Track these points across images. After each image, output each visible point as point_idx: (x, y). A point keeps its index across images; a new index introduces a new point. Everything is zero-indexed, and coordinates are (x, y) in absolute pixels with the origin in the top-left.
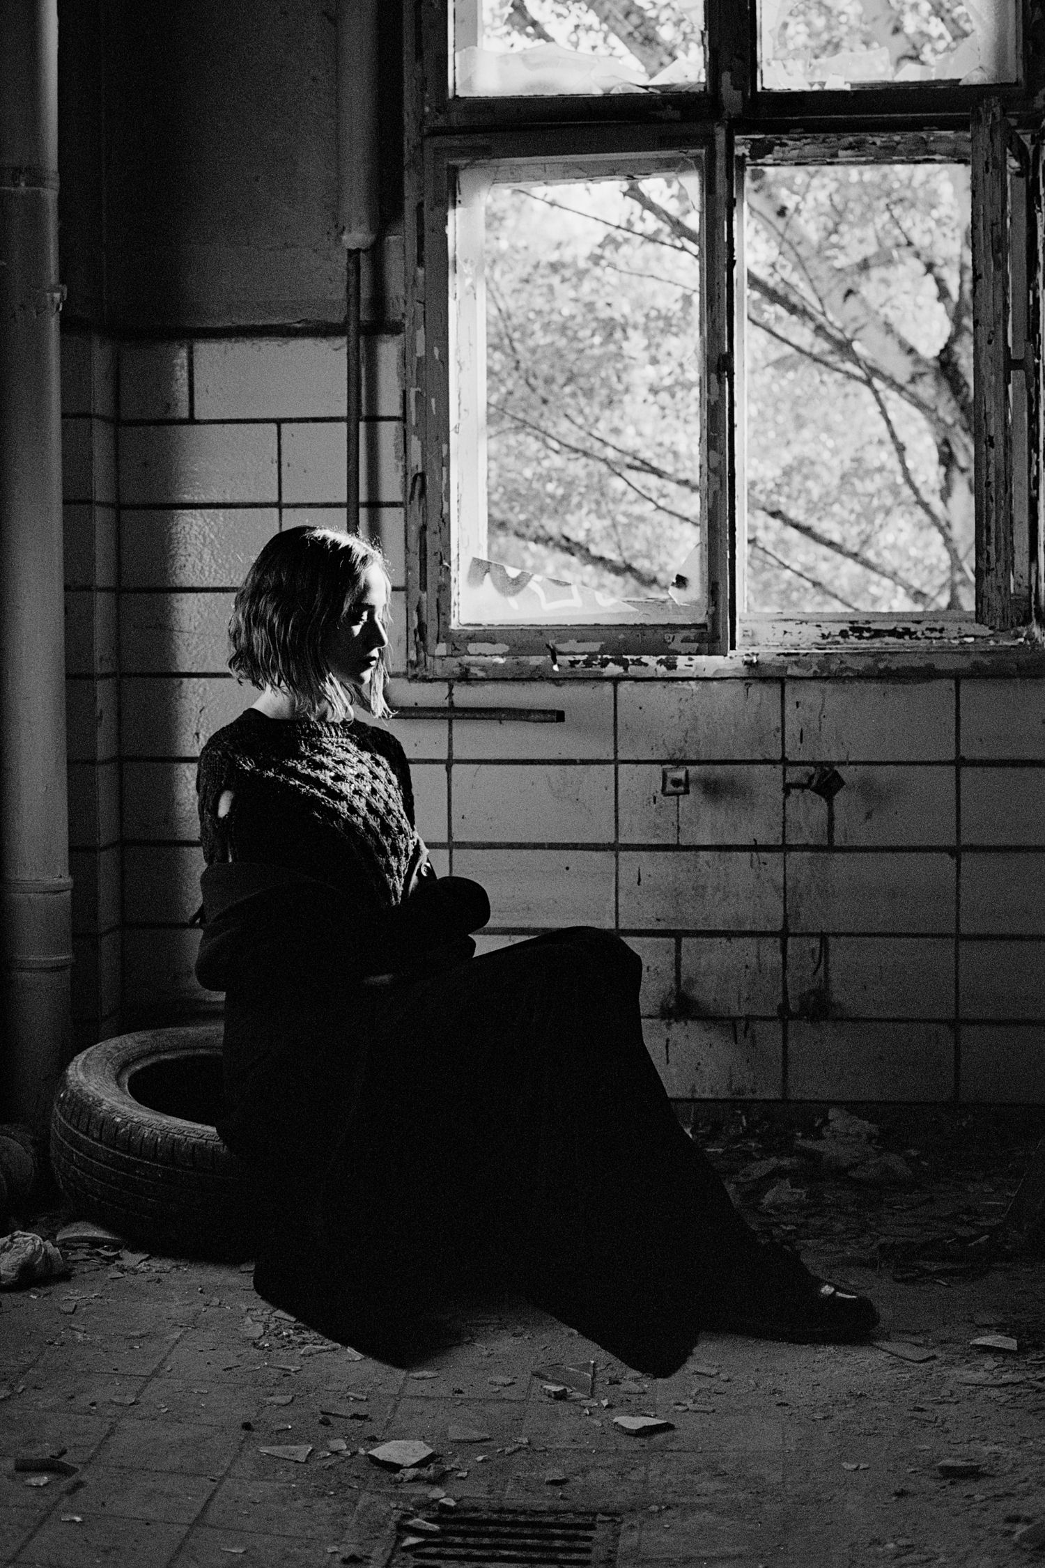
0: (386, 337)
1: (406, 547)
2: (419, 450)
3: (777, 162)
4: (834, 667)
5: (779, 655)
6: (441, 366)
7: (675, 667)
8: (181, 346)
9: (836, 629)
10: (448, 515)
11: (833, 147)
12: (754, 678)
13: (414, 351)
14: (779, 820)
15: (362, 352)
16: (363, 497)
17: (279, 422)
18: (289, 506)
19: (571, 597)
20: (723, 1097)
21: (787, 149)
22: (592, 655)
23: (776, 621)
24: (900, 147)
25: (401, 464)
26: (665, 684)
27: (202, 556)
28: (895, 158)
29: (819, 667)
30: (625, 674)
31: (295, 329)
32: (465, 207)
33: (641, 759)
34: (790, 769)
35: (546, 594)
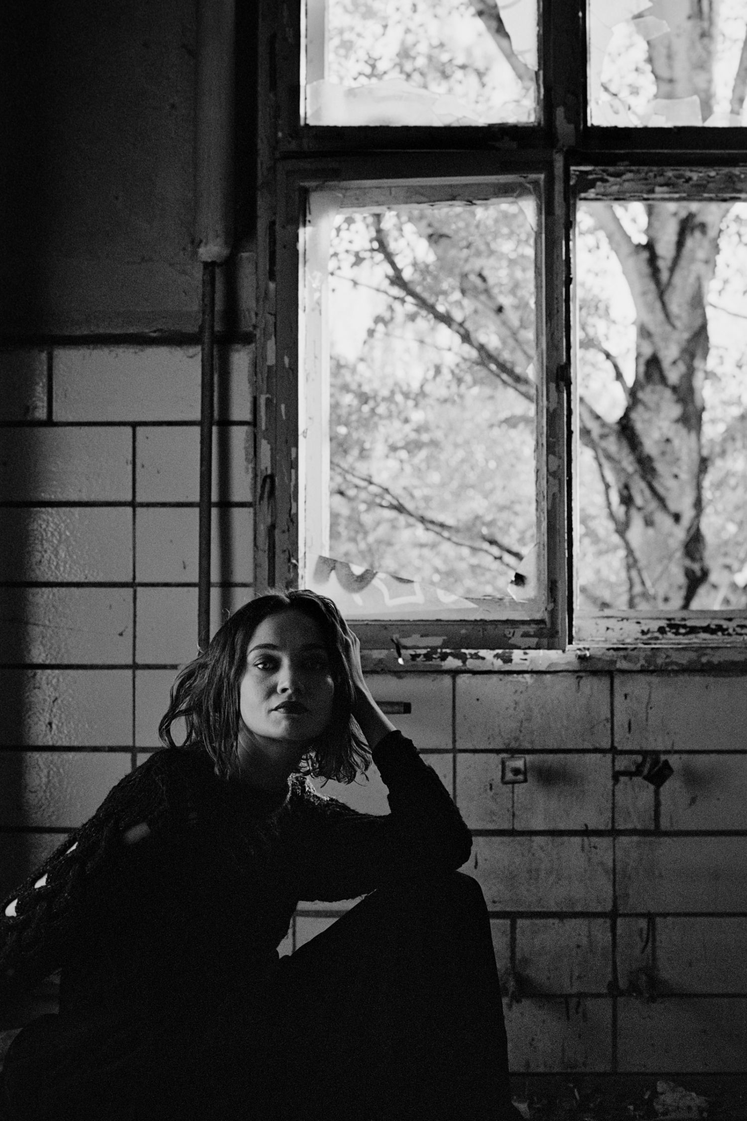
0: (238, 346)
1: (255, 545)
2: (268, 454)
3: (599, 197)
4: (660, 661)
5: (608, 649)
6: (291, 374)
7: (510, 661)
8: (42, 351)
9: (654, 625)
10: (297, 514)
11: (650, 184)
12: (585, 671)
13: (265, 359)
14: (610, 806)
15: (216, 362)
16: (214, 498)
17: (134, 425)
18: (142, 505)
19: (414, 593)
20: (555, 1071)
21: (608, 184)
22: (434, 649)
23: (599, 617)
24: (711, 185)
25: (251, 466)
26: (501, 676)
27: (58, 552)
28: (706, 195)
29: (646, 661)
30: (463, 668)
31: (150, 337)
32: (314, 226)
33: (478, 747)
34: (619, 758)
35: (389, 590)
